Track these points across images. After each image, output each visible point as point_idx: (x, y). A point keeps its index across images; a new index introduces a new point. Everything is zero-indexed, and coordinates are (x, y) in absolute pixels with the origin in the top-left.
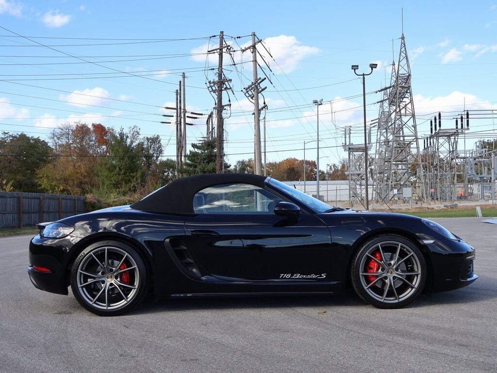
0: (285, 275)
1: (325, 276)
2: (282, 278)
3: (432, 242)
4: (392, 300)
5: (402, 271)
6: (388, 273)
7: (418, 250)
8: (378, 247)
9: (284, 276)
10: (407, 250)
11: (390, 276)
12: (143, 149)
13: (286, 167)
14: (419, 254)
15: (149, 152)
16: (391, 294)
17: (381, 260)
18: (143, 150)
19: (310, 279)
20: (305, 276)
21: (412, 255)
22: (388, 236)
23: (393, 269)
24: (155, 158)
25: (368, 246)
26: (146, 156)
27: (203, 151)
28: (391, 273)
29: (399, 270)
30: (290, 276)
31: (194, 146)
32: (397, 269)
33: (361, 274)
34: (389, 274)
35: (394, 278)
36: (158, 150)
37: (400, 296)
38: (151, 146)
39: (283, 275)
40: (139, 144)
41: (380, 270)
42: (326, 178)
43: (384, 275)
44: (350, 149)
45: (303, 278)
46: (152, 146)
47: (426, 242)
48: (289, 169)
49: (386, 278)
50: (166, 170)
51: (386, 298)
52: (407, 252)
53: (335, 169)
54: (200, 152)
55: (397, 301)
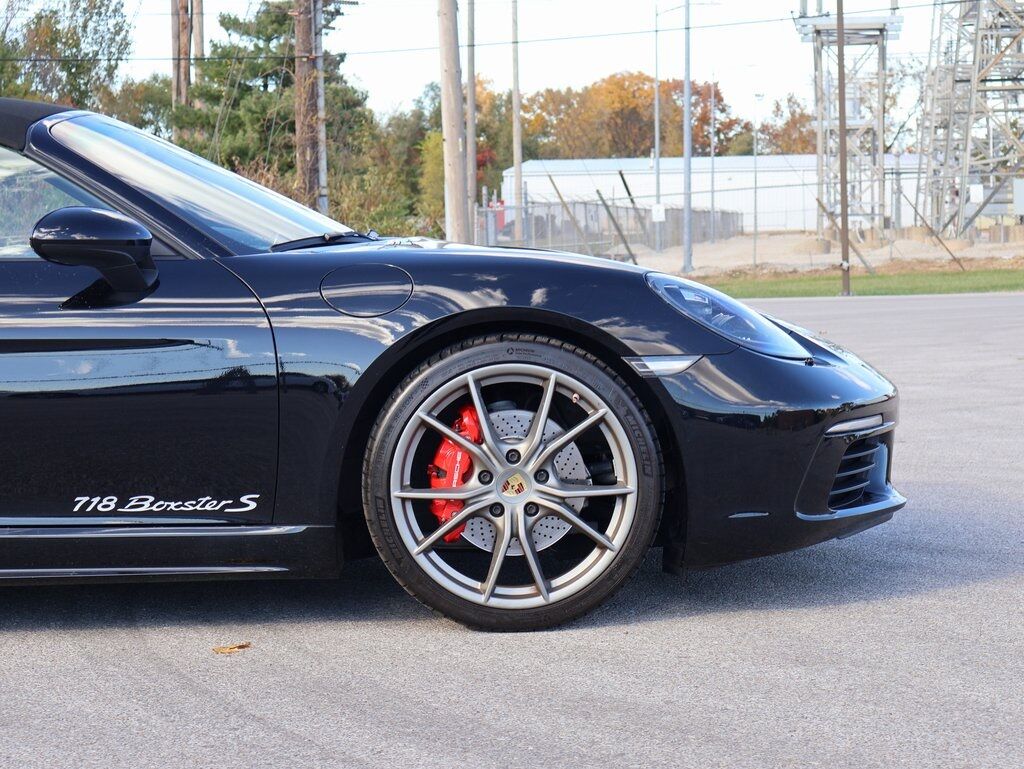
0: (96, 500)
1: (253, 505)
2: (82, 513)
3: (680, 365)
4: (523, 598)
5: (565, 482)
6: (505, 488)
7: (626, 397)
8: (466, 386)
9: (88, 503)
10: (582, 398)
11: (515, 504)
12: (55, 37)
13: (608, 106)
14: (629, 412)
15: (77, 45)
16: (515, 572)
17: (479, 440)
18: (54, 41)
19: (194, 514)
20: (173, 505)
21: (602, 419)
22: (505, 344)
23: (524, 475)
24: (103, 74)
25: (424, 382)
26: (65, 64)
27: (261, 44)
28: (519, 491)
29: (552, 480)
30: (112, 506)
31: (229, 23)
32: (540, 475)
33: (395, 493)
34: (509, 494)
35: (531, 508)
36: (112, 40)
37: (556, 582)
38: (85, 27)
39: (86, 499)
40: (39, 17)
41: (474, 481)
42: (758, 148)
43: (491, 499)
44: (818, 32)
45: (165, 513)
46: (91, 25)
47: (657, 367)
48: (620, 113)
49: (497, 509)
50: (149, 116)
51: (500, 590)
52: (583, 405)
53: (793, 114)
54: (251, 48)
55: (539, 601)
